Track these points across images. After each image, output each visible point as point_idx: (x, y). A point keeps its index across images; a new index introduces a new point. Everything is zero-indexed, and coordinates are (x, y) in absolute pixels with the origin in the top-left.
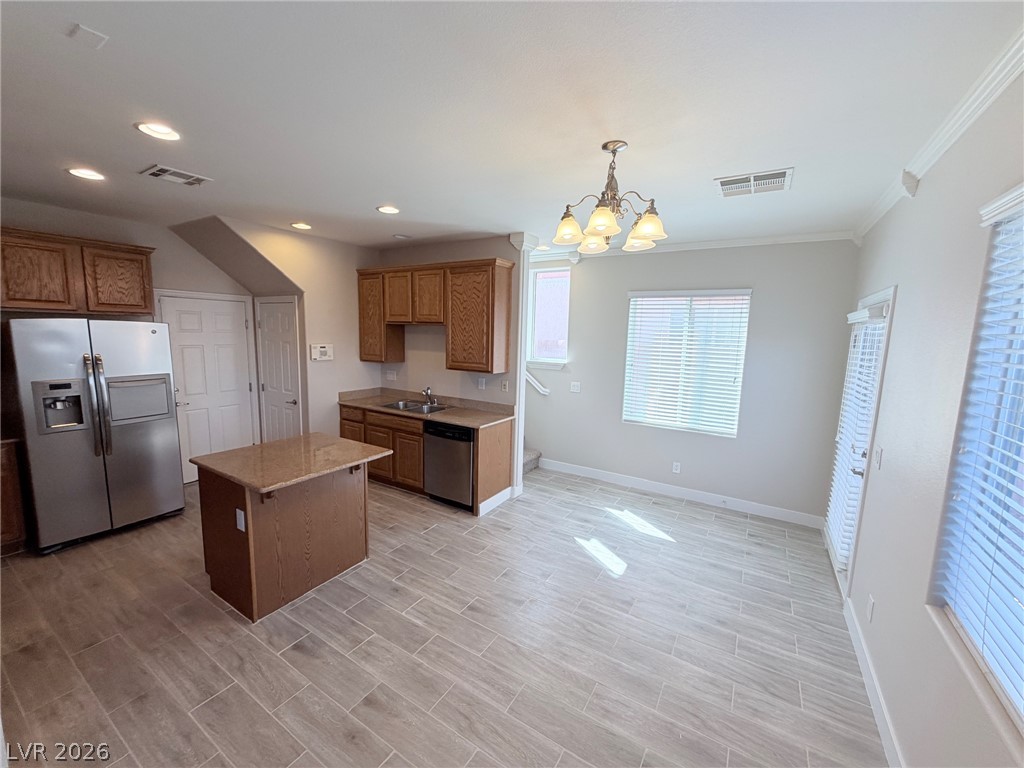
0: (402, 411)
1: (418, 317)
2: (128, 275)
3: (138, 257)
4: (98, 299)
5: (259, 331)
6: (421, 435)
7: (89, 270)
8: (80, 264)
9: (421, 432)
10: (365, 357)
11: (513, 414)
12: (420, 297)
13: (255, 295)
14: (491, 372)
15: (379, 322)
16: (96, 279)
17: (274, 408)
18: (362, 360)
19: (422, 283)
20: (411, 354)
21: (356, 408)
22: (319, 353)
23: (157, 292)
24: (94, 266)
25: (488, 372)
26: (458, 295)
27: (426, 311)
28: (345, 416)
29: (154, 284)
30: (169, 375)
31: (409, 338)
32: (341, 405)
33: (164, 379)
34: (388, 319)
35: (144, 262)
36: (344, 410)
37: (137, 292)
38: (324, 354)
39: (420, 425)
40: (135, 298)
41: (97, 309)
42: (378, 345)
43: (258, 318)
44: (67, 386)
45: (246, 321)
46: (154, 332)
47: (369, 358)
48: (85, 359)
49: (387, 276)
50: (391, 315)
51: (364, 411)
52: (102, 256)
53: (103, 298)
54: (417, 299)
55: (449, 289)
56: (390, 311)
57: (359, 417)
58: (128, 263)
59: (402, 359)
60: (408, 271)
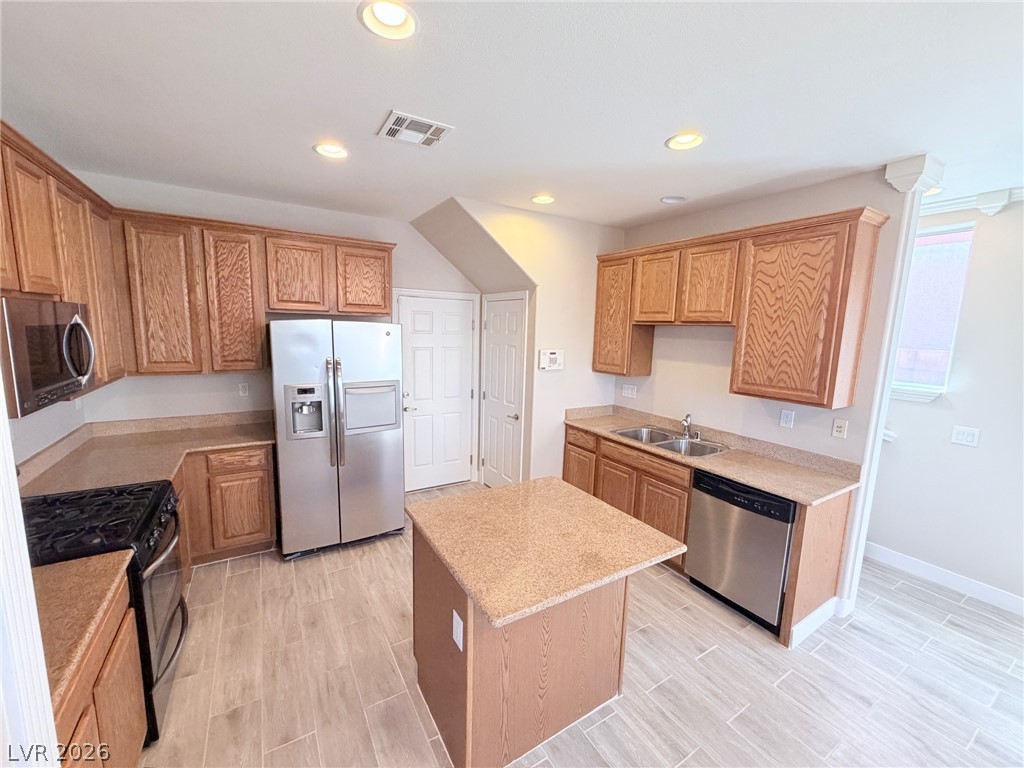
0: (646, 443)
1: (686, 315)
2: (372, 273)
3: (381, 252)
4: (346, 300)
5: (484, 332)
6: (683, 488)
7: (341, 269)
8: (334, 264)
9: (686, 484)
10: (600, 365)
11: (857, 479)
12: (693, 285)
13: (482, 292)
14: (829, 406)
15: (624, 322)
16: (345, 278)
17: (494, 420)
18: (595, 370)
19: (697, 264)
20: (659, 364)
21: (586, 432)
22: (548, 360)
23: (395, 291)
24: (345, 265)
25: (821, 405)
26: (767, 280)
27: (700, 305)
28: (571, 439)
29: (394, 282)
30: (398, 381)
31: (660, 343)
32: (566, 425)
33: (393, 386)
34: (638, 317)
35: (386, 260)
36: (570, 431)
37: (379, 292)
38: (553, 361)
39: (686, 474)
40: (376, 299)
41: (345, 309)
42: (619, 353)
43: (485, 318)
44: (310, 391)
45: (473, 322)
46: (388, 334)
47: (605, 368)
48: (328, 363)
49: (640, 260)
50: (641, 313)
51: (598, 437)
52: (352, 255)
53: (351, 298)
54: (687, 288)
55: (749, 269)
56: (642, 305)
57: (591, 444)
58: (372, 261)
59: (647, 371)
60: (675, 249)
